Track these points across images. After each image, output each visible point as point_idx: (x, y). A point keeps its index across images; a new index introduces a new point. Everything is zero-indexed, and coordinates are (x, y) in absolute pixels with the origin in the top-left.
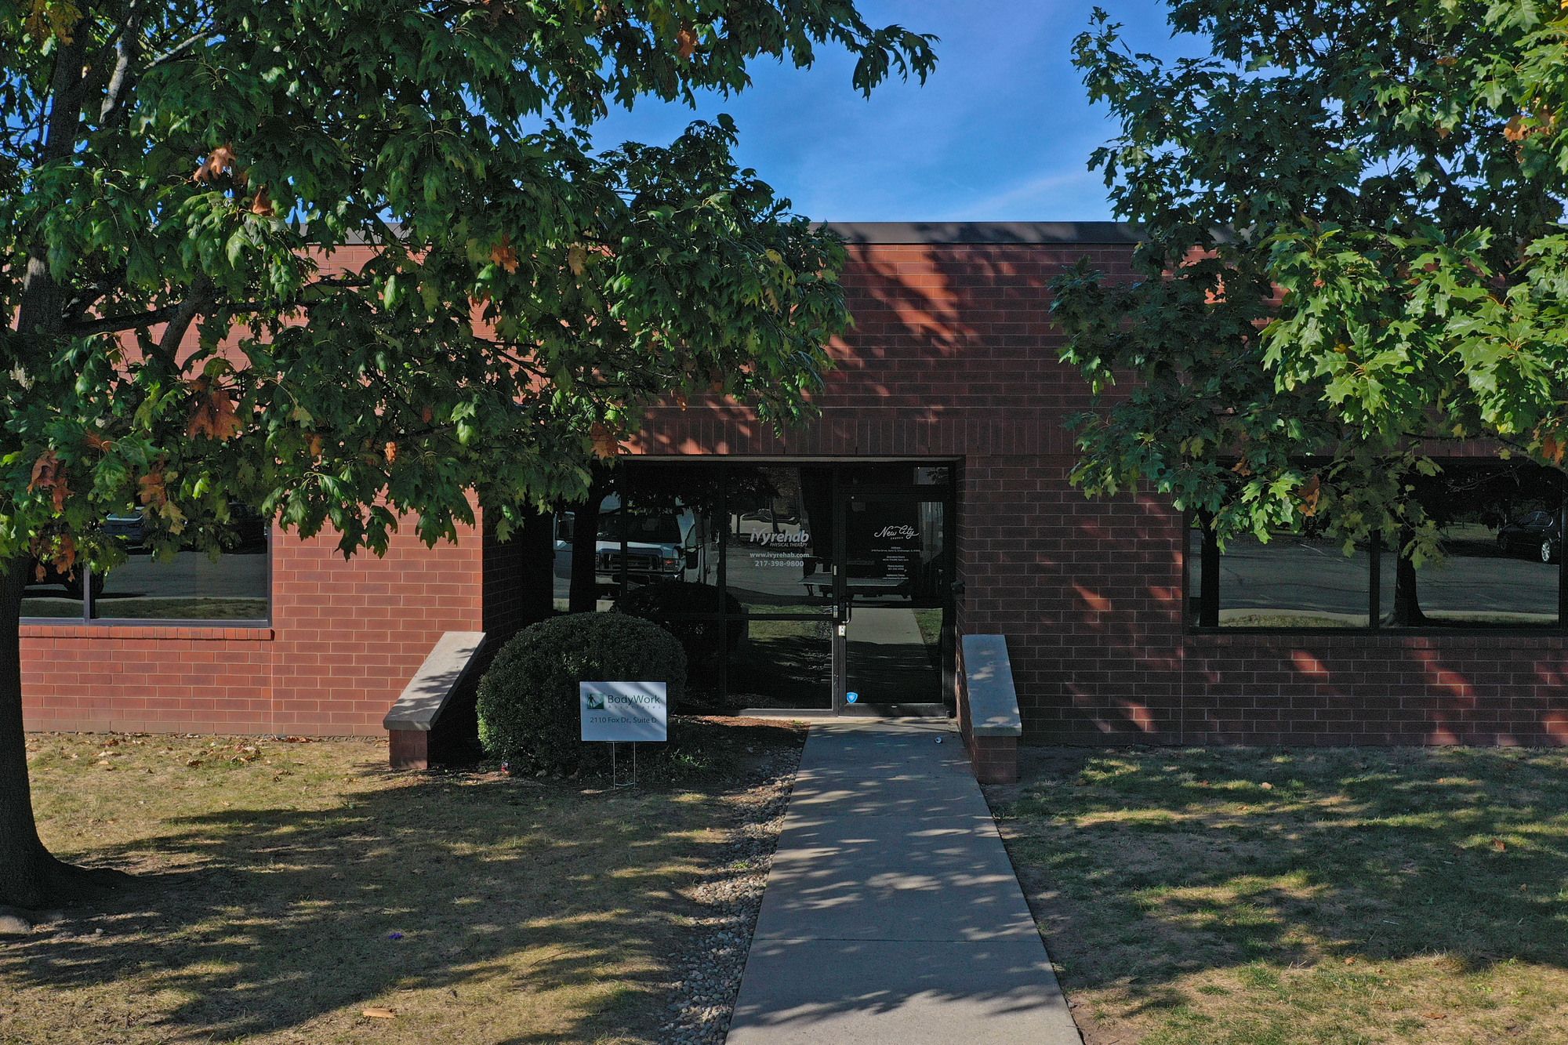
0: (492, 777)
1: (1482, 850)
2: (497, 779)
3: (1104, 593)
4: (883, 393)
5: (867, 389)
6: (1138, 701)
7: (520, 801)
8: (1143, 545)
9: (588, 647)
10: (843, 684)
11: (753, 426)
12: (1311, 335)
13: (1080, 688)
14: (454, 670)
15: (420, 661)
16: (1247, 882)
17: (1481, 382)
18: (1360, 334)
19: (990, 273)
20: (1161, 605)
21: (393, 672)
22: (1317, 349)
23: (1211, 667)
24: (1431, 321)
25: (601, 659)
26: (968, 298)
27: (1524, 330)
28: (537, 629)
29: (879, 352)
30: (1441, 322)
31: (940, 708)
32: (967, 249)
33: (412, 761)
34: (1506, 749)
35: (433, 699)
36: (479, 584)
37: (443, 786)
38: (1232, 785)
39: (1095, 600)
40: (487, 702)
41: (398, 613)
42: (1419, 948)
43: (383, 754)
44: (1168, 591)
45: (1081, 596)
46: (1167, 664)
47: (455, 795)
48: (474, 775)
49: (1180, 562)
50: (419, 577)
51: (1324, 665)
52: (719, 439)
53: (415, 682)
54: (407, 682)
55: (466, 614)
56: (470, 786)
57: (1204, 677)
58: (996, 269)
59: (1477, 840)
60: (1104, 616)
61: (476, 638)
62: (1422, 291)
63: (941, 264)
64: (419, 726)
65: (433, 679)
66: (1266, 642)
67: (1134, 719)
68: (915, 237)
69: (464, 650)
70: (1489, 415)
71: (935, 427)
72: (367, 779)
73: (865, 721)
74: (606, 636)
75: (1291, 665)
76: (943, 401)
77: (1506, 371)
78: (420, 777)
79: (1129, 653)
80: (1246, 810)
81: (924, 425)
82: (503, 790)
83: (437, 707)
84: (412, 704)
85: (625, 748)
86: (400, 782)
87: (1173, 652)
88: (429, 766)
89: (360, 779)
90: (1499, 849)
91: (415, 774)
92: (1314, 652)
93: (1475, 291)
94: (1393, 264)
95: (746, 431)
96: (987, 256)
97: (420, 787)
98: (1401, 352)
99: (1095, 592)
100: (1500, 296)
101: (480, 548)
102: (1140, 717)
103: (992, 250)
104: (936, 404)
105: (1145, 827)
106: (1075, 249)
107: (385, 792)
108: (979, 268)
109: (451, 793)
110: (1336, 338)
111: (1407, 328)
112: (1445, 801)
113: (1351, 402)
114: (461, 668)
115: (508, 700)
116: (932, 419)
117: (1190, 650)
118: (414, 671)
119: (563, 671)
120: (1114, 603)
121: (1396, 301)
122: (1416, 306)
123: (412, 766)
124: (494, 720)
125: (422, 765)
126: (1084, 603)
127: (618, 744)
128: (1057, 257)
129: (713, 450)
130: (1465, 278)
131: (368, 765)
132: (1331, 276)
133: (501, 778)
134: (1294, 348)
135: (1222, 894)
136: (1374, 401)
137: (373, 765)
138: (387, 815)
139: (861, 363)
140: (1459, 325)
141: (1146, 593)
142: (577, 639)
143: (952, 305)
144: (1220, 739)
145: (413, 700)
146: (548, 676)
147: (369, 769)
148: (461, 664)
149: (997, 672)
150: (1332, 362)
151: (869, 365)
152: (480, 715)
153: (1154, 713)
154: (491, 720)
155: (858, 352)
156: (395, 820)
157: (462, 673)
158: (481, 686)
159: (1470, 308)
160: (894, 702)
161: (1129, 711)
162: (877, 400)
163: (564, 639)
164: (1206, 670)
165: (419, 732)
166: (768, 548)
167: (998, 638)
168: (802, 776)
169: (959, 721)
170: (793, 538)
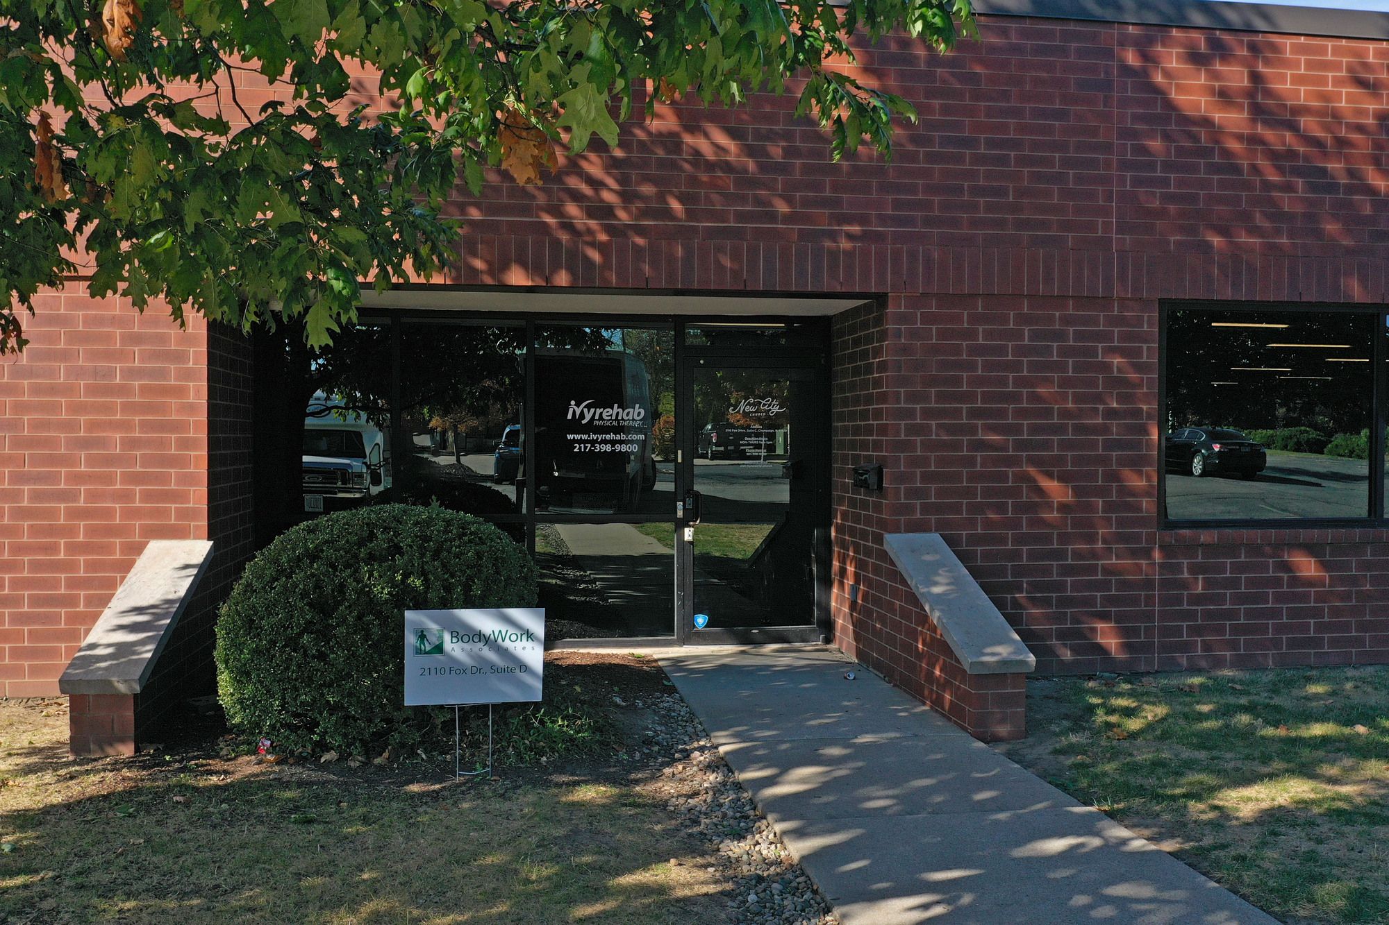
0: (246, 767)
2: (256, 769)
3: (1063, 478)
4: (782, 208)
5: (758, 201)
6: (1104, 617)
7: (313, 813)
8: (1110, 414)
9: (401, 554)
10: (690, 604)
11: (602, 248)
13: (1034, 602)
14: (171, 596)
15: (112, 585)
20: (1132, 492)
21: (70, 601)
23: (1194, 570)
25: (424, 574)
26: (892, 82)
28: (311, 531)
29: (776, 151)
31: (813, 631)
33: (111, 745)
35: (142, 642)
36: (203, 471)
37: (169, 789)
39: (1052, 486)
40: (236, 646)
41: (74, 514)
43: (57, 729)
44: (1140, 473)
45: (1035, 481)
46: (1139, 566)
47: (195, 809)
48: (216, 764)
49: (1154, 435)
50: (110, 461)
51: (1324, 565)
52: (555, 268)
53: (109, 616)
54: (95, 617)
55: (183, 514)
56: (217, 787)
57: (1184, 585)
60: (1063, 507)
61: (199, 549)
64: (122, 688)
65: (139, 610)
66: (1256, 535)
67: (1099, 640)
69: (187, 567)
71: (849, 254)
72: (32, 780)
73: (724, 651)
74: (427, 539)
75: (1286, 567)
76: (862, 220)
78: (126, 772)
79: (1094, 555)
81: (834, 255)
82: (277, 793)
83: (149, 655)
84: (110, 650)
86: (91, 784)
87: (1147, 553)
88: (137, 750)
89: (20, 780)
91: (116, 766)
92: (1311, 549)
95: (595, 256)
97: (127, 795)
99: (1050, 475)
101: (203, 417)
102: (1107, 637)
104: (850, 224)
106: (1028, 25)
107: (68, 806)
109: (187, 805)
114: (182, 593)
115: (273, 643)
116: (845, 245)
117: (1166, 549)
118: (105, 601)
119: (365, 593)
120: (1074, 489)
123: (110, 751)
124: (248, 674)
125: (127, 751)
126: (1040, 491)
128: (1004, 32)
129: (547, 280)
131: (33, 751)
133: (262, 768)
137: (41, 750)
138: (77, 865)
139: (751, 165)
141: (1114, 477)
142: (381, 541)
144: (1203, 664)
145: (109, 646)
146: (340, 603)
147: (34, 759)
148: (181, 587)
151: (763, 167)
152: (221, 666)
153: (1124, 632)
154: (242, 675)
155: (750, 151)
156: (95, 878)
157: (183, 600)
158: (221, 621)
160: (755, 626)
161: (1094, 630)
162: (772, 216)
163: (361, 543)
164: (1186, 575)
165: (120, 697)
166: (590, 428)
167: (936, 537)
168: (727, 746)
169: (844, 647)
170: (623, 414)
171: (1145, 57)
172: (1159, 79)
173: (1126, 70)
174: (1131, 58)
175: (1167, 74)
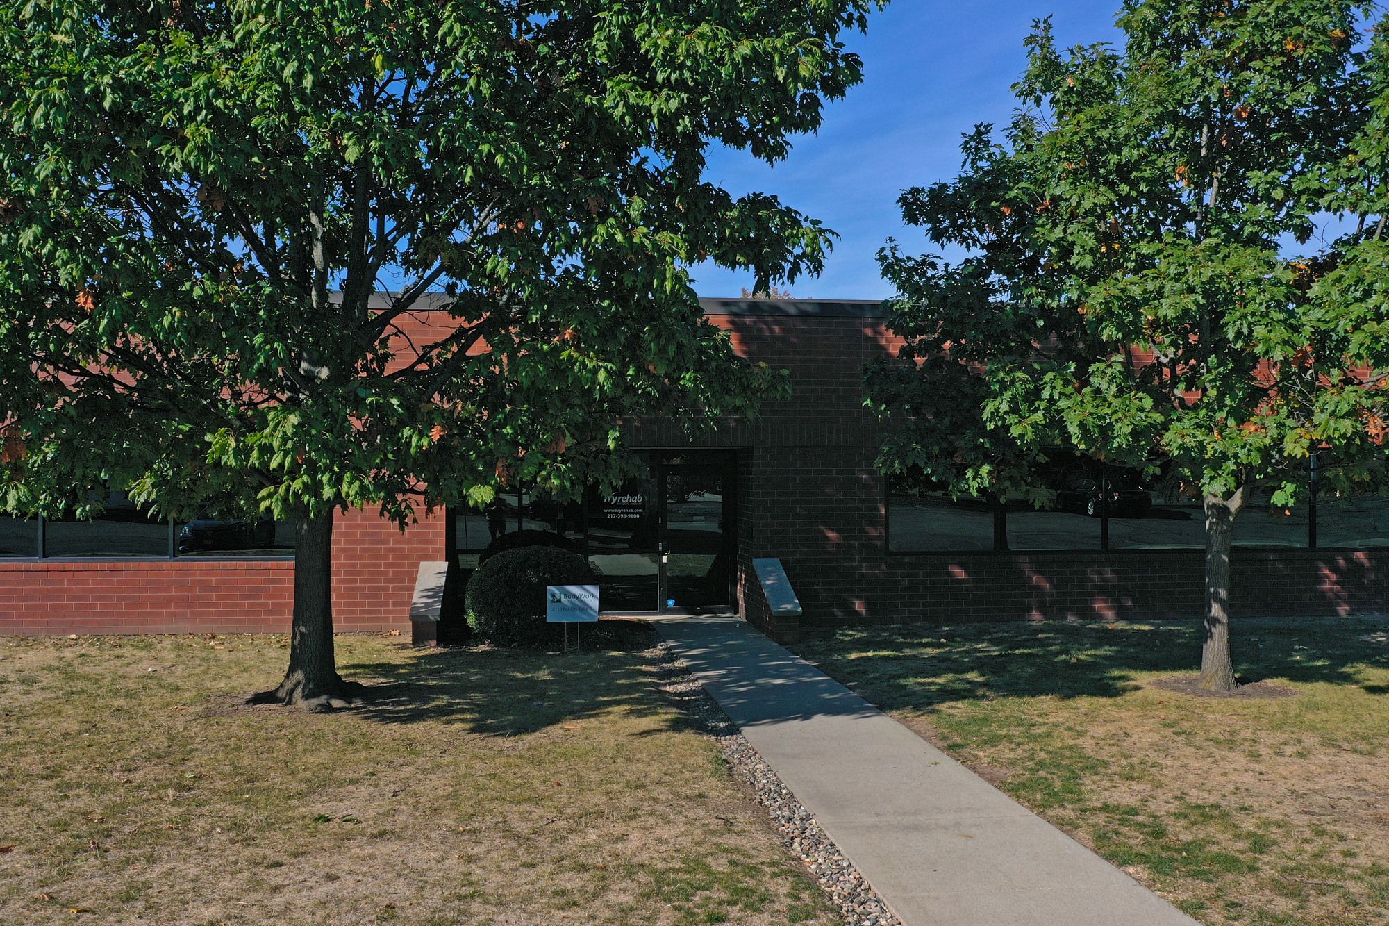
0: (484, 648)
1: (1066, 661)
2: (487, 648)
3: (838, 532)
6: (859, 597)
9: (541, 565)
10: (666, 594)
12: (1004, 407)
13: (824, 590)
14: (438, 585)
15: (414, 580)
16: (950, 676)
17: (1073, 429)
18: (1024, 407)
19: (767, 333)
20: (872, 538)
22: (1006, 413)
23: (904, 575)
24: (1051, 400)
26: (754, 347)
27: (1090, 408)
30: (1056, 402)
31: (726, 608)
32: (754, 318)
33: (428, 640)
34: (1072, 620)
35: (434, 602)
36: (443, 530)
37: (461, 652)
38: (924, 640)
39: (832, 535)
40: (477, 602)
41: (388, 550)
42: (1041, 693)
43: (408, 639)
44: (876, 529)
45: (824, 533)
46: (876, 574)
49: (883, 512)
51: (968, 573)
53: (417, 592)
54: (412, 592)
55: (435, 550)
57: (898, 582)
58: (772, 331)
59: (1062, 657)
60: (838, 545)
61: (444, 565)
62: (1048, 388)
63: (737, 326)
64: (432, 619)
65: (428, 590)
66: (934, 559)
67: (857, 609)
68: (721, 310)
69: (439, 573)
70: (1075, 441)
71: (735, 428)
72: (406, 651)
73: (682, 617)
74: (550, 559)
75: (949, 573)
77: (1082, 425)
79: (853, 568)
80: (936, 651)
81: (728, 428)
82: (501, 653)
83: (439, 607)
84: (422, 605)
85: (572, 626)
86: (421, 653)
87: (879, 567)
88: (438, 642)
89: (401, 651)
90: (1074, 660)
91: (429, 648)
93: (1069, 390)
94: (1037, 376)
96: (766, 323)
98: (1040, 413)
99: (832, 530)
100: (1080, 392)
102: (859, 606)
103: (770, 319)
104: (735, 414)
105: (886, 658)
108: (760, 330)
110: (1014, 410)
111: (1043, 404)
112: (1042, 643)
113: (1022, 436)
114: (443, 583)
115: (493, 600)
116: (733, 424)
117: (890, 564)
118: (414, 586)
120: (844, 537)
121: (1037, 393)
122: (1046, 394)
123: (428, 642)
124: (480, 614)
125: (434, 643)
126: (827, 538)
127: (569, 624)
130: (1066, 383)
131: (395, 645)
132: (1013, 381)
134: (997, 410)
135: (941, 680)
136: (1030, 436)
140: (1063, 403)
141: (863, 531)
142: (533, 562)
143: (744, 352)
144: (908, 621)
145: (421, 603)
146: (518, 585)
147: (398, 646)
148: (442, 581)
149: (779, 579)
150: (1011, 419)
153: (867, 605)
157: (445, 586)
159: (1068, 397)
160: (699, 605)
161: (854, 603)
163: (525, 562)
164: (900, 578)
165: (431, 622)
166: (616, 506)
167: (777, 560)
168: (671, 644)
169: (741, 616)
170: (632, 499)
171: (876, 332)
172: (883, 343)
173: (867, 339)
174: (869, 332)
175: (887, 340)
